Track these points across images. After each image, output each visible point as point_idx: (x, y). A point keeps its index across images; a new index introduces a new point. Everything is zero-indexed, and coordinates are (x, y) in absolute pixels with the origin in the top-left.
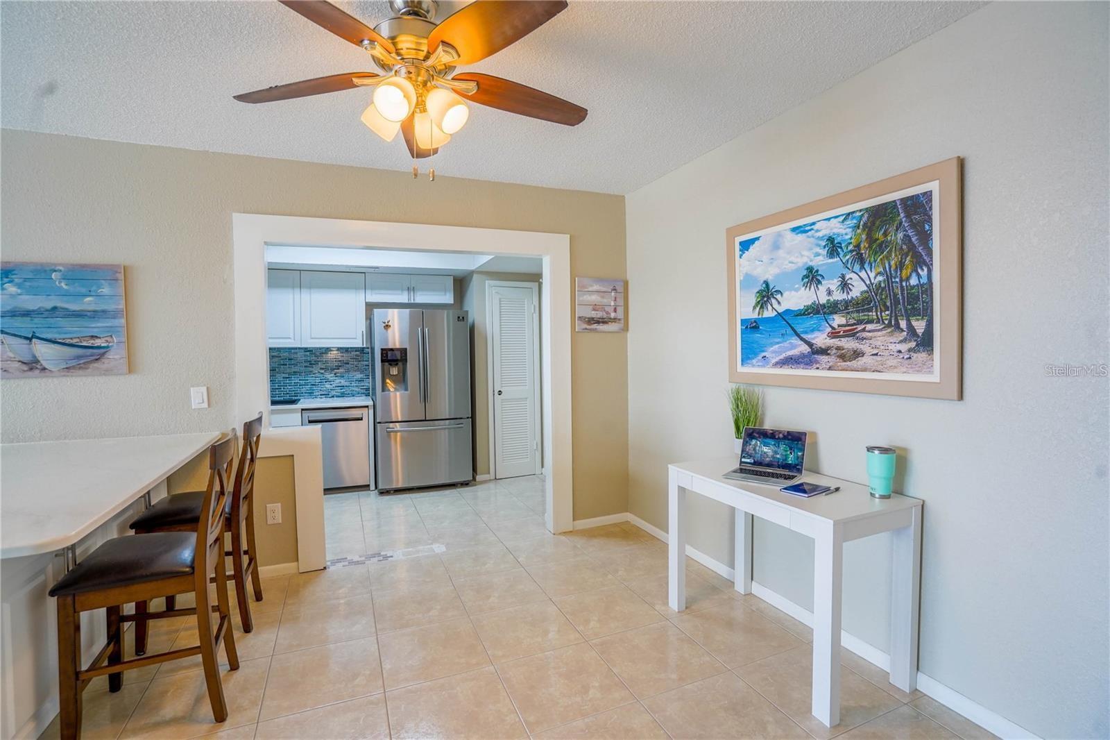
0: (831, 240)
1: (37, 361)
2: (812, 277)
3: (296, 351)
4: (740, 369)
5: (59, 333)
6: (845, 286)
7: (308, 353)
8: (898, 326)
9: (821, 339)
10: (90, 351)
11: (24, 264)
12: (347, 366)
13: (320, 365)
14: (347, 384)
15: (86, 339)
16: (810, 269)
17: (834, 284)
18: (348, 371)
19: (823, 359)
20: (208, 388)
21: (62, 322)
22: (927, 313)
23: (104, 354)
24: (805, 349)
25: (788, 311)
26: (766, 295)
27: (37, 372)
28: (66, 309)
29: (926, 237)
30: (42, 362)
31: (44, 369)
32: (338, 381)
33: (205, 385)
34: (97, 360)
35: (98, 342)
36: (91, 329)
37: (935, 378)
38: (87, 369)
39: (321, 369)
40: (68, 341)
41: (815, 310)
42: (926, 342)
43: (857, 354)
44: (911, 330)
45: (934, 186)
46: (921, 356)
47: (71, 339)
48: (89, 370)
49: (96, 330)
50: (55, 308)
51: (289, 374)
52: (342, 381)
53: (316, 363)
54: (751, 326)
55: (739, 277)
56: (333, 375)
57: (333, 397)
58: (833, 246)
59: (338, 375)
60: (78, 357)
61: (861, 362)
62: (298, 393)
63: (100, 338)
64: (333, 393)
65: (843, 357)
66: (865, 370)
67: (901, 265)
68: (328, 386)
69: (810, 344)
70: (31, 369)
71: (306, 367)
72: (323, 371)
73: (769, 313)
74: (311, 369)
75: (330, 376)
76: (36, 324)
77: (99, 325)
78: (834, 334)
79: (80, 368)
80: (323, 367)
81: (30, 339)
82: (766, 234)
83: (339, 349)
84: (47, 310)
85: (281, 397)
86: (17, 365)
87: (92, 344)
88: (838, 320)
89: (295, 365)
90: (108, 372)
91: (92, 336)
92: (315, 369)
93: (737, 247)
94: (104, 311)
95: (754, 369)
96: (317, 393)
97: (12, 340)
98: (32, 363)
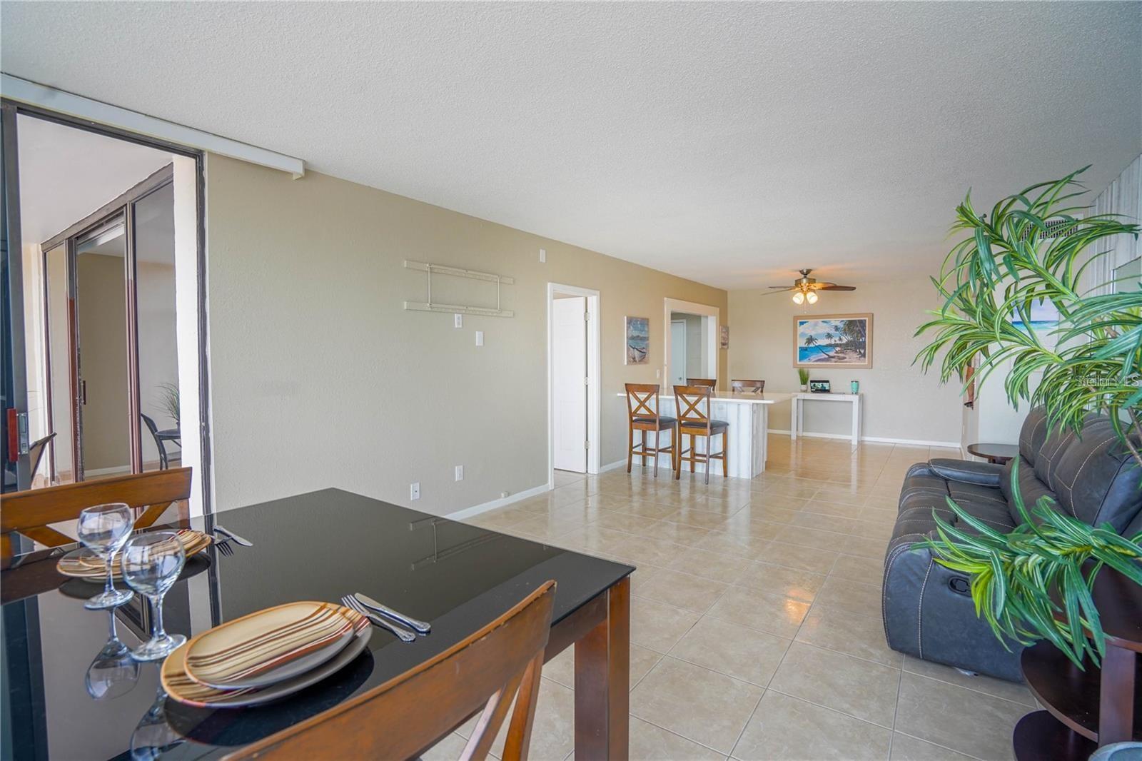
0: (836, 326)
2: (829, 336)
4: (798, 363)
6: (840, 339)
8: (856, 351)
9: (832, 354)
16: (829, 334)
17: (837, 339)
19: (833, 359)
21: (639, 342)
22: (864, 348)
24: (826, 356)
25: (820, 345)
26: (810, 340)
28: (640, 336)
29: (865, 330)
30: (636, 358)
35: (644, 351)
37: (866, 363)
41: (830, 345)
42: (864, 355)
43: (845, 358)
44: (860, 352)
45: (867, 319)
46: (863, 358)
50: (638, 335)
54: (802, 349)
55: (799, 333)
58: (837, 328)
61: (845, 360)
65: (840, 359)
66: (846, 362)
67: (857, 336)
69: (828, 355)
70: (634, 361)
73: (812, 345)
78: (837, 352)
81: (634, 348)
82: (811, 322)
88: (838, 349)
93: (798, 323)
95: (805, 362)
97: (631, 349)
98: (634, 358)
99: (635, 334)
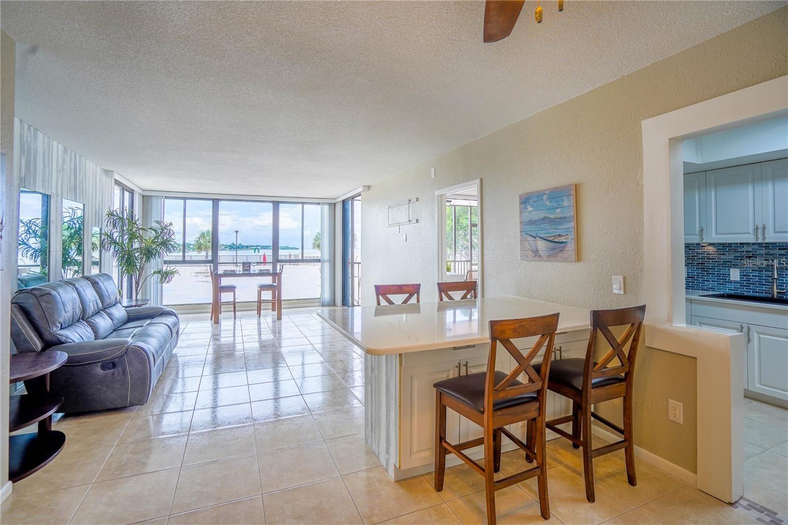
1: (537, 251)
5: (546, 234)
10: (559, 244)
11: (533, 193)
15: (557, 237)
20: (624, 278)
21: (547, 226)
23: (564, 247)
27: (537, 257)
28: (549, 218)
30: (540, 252)
31: (540, 256)
33: (622, 275)
34: (562, 250)
35: (562, 239)
36: (559, 231)
38: (557, 256)
40: (549, 239)
47: (550, 237)
48: (558, 258)
49: (561, 231)
50: (545, 217)
60: (554, 249)
63: (563, 236)
70: (535, 256)
76: (538, 228)
77: (563, 227)
79: (554, 256)
81: (535, 238)
84: (542, 220)
86: (531, 252)
87: (560, 240)
90: (566, 260)
91: (560, 235)
94: (565, 218)
97: (529, 238)
98: (536, 252)
99: (537, 215)
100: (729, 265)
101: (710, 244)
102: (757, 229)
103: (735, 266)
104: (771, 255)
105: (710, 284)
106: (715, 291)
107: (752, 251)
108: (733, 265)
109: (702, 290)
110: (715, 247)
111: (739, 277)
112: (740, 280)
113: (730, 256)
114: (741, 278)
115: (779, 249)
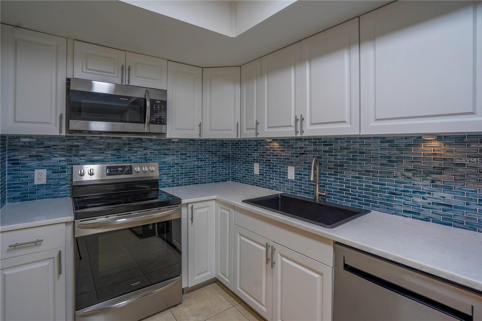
3: (369, 141)
7: (386, 145)
12: (460, 169)
13: (405, 164)
14: (460, 203)
18: (463, 178)
32: (438, 194)
39: (406, 170)
51: (360, 172)
52: (449, 196)
53: (399, 160)
56: (428, 182)
57: (427, 219)
59: (438, 183)
62: (371, 201)
64: (428, 213)
68: (419, 200)
71: (382, 164)
72: (410, 174)
74: (391, 169)
75: (422, 184)
80: (411, 167)
83: (440, 137)
85: (349, 201)
89: (368, 161)
92: (397, 170)
96: (399, 208)
100: (288, 162)
101: (275, 140)
102: (297, 120)
103: (291, 164)
104: (318, 151)
105: (274, 183)
106: (277, 190)
107: (304, 148)
108: (290, 162)
109: (269, 188)
110: (278, 143)
111: (294, 175)
112: (295, 179)
113: (288, 153)
114: (295, 177)
115: (324, 145)
